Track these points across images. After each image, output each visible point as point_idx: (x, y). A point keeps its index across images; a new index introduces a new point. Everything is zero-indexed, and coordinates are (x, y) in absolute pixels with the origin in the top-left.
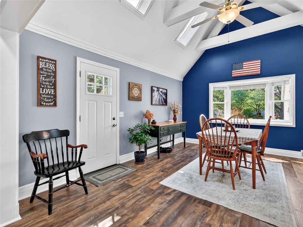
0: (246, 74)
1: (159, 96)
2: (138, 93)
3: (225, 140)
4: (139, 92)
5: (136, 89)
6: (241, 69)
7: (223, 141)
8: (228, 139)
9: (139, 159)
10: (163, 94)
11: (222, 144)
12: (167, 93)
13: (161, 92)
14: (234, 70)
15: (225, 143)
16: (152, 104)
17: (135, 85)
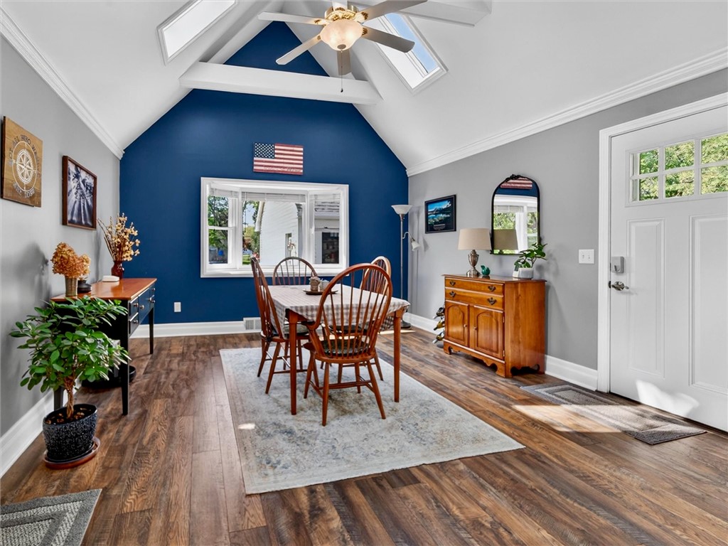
0: (279, 169)
1: (78, 197)
2: (32, 175)
3: (358, 314)
4: (34, 167)
5: (25, 152)
6: (271, 158)
7: (355, 316)
8: (364, 310)
9: (76, 443)
10: (87, 188)
11: (352, 324)
12: (95, 188)
13: (83, 181)
14: (257, 156)
15: (357, 322)
16: (64, 222)
17: (24, 138)
